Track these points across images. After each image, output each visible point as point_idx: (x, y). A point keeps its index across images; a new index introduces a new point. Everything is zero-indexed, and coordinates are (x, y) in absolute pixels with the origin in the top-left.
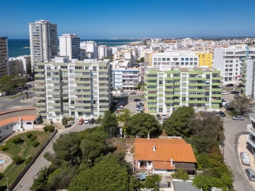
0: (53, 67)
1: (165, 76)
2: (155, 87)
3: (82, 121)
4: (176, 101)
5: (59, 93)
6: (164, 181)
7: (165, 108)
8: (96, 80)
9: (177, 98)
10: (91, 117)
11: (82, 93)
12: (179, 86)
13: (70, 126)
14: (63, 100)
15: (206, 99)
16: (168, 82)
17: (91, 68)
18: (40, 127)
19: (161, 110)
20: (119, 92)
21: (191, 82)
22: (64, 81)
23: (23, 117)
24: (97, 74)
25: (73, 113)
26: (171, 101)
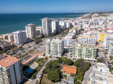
0: (47, 42)
1: (78, 48)
2: (75, 50)
3: (55, 57)
4: (81, 55)
5: (49, 49)
6: (67, 76)
7: (78, 57)
8: (58, 46)
9: (82, 54)
10: (57, 56)
11: (54, 50)
12: (82, 51)
13: (51, 58)
14: (50, 51)
15: (91, 56)
16: (79, 50)
17: (57, 43)
18: (44, 57)
19: (77, 57)
20: (67, 47)
21: (86, 50)
22: (50, 46)
23: (41, 54)
24: (58, 45)
25: (52, 54)
26: (80, 55)
